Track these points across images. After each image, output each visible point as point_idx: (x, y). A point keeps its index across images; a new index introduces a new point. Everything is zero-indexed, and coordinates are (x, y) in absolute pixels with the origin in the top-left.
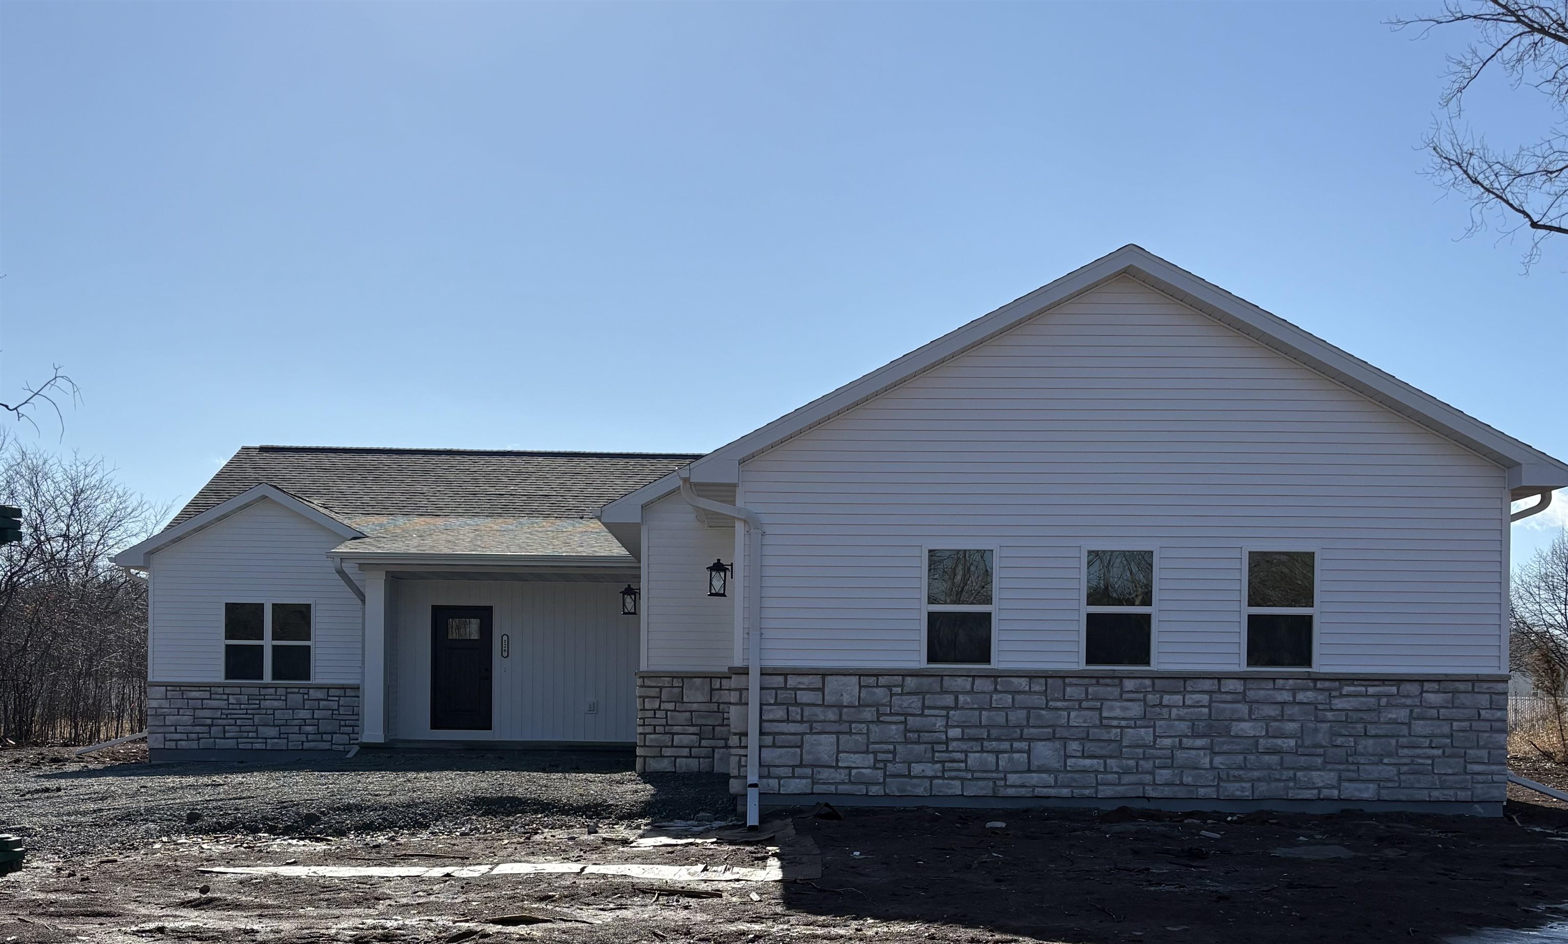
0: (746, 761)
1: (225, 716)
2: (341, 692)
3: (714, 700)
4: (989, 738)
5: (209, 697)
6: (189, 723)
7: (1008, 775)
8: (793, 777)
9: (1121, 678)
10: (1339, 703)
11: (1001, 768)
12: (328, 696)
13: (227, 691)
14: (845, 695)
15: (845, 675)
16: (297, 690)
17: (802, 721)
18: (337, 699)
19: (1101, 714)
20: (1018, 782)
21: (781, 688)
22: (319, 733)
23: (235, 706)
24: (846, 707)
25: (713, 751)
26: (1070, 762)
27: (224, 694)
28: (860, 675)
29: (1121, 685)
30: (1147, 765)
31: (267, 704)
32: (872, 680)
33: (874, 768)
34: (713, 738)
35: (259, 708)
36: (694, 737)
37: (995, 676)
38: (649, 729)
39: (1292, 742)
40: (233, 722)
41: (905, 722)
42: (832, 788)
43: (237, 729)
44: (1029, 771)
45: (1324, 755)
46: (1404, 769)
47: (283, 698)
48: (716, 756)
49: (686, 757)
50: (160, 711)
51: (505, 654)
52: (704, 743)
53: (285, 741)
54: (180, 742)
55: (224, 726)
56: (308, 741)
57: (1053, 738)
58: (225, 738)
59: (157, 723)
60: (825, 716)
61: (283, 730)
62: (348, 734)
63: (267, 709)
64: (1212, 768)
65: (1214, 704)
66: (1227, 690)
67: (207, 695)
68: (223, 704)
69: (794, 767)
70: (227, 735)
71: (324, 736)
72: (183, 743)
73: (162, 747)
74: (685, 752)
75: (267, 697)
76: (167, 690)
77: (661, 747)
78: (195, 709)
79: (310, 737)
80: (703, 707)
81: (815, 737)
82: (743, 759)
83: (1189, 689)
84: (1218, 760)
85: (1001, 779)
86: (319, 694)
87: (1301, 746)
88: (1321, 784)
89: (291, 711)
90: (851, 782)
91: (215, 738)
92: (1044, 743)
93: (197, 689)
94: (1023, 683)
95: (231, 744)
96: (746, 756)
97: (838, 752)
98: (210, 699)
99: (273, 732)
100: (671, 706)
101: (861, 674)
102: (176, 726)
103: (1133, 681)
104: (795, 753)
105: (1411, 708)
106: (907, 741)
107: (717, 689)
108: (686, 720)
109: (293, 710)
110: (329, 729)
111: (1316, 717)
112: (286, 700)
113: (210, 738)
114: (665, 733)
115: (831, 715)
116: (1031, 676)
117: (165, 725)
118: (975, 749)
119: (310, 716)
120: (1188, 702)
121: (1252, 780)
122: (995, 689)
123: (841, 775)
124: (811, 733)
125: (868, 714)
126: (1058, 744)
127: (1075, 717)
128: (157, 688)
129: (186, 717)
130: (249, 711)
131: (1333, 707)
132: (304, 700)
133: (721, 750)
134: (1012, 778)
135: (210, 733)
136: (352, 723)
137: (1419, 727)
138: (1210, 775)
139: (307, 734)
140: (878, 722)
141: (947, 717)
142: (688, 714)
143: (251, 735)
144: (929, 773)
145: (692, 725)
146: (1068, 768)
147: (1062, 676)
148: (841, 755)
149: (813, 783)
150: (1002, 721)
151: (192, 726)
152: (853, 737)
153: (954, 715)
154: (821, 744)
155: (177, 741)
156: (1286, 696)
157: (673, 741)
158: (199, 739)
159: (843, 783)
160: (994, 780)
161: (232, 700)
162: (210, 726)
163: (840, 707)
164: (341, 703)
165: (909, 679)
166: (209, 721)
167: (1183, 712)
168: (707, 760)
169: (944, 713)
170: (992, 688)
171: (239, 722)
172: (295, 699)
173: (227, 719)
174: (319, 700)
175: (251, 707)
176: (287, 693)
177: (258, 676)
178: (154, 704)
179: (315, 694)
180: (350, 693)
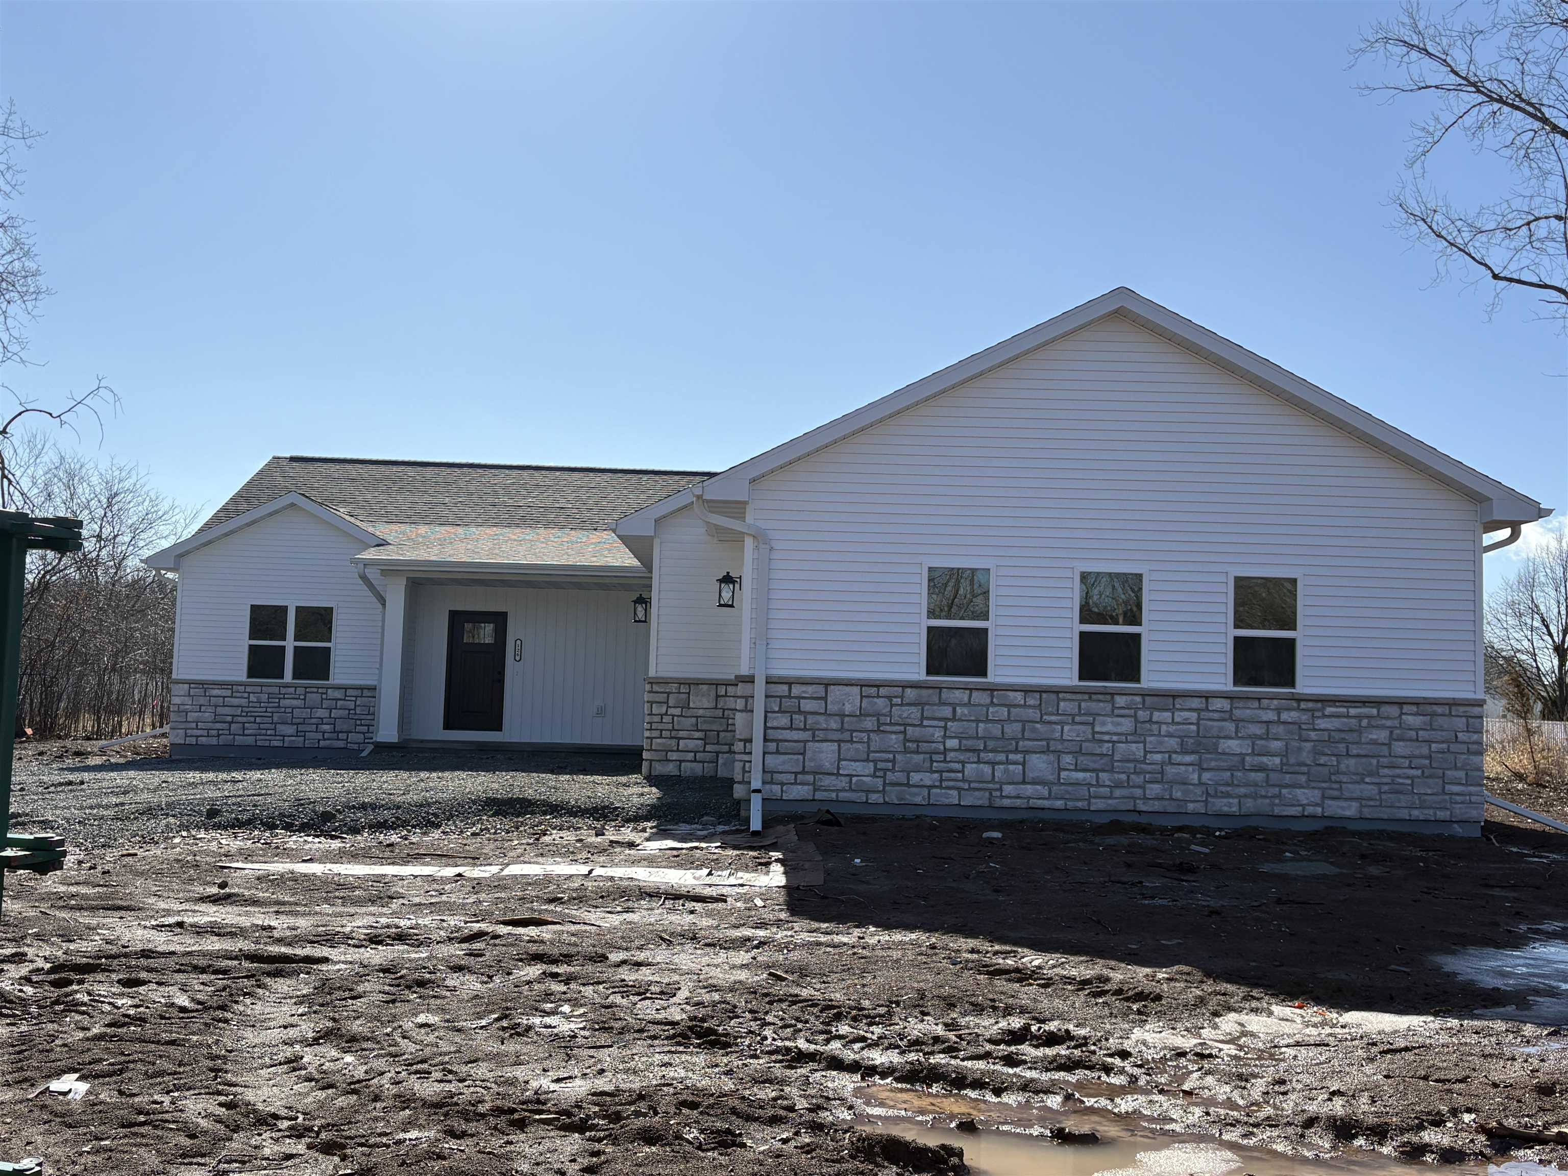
0: (750, 767)
1: (244, 714)
2: (358, 693)
3: (719, 706)
4: (985, 749)
5: (230, 695)
6: (210, 720)
7: (1005, 787)
8: (795, 783)
9: (1112, 694)
10: (1322, 724)
11: (997, 779)
12: (346, 696)
13: (249, 689)
14: (847, 704)
15: (847, 685)
16: (315, 690)
17: (805, 729)
18: (354, 699)
19: (1093, 729)
20: (1013, 794)
21: (785, 697)
22: (335, 732)
23: (255, 705)
24: (848, 716)
25: (717, 756)
26: (1064, 774)
27: (245, 692)
28: (862, 686)
29: (1113, 701)
30: (1136, 779)
31: (287, 702)
32: (873, 691)
33: (874, 776)
34: (718, 743)
35: (279, 707)
36: (700, 742)
37: (991, 689)
38: (656, 734)
39: (1277, 760)
40: (252, 719)
41: (905, 732)
42: (833, 795)
43: (257, 726)
44: (1024, 782)
45: (1308, 773)
46: (1385, 788)
47: (302, 697)
48: (720, 761)
49: (691, 761)
50: (182, 707)
51: (518, 658)
52: (708, 748)
53: (302, 738)
54: (200, 738)
55: (244, 723)
56: (324, 739)
57: (1047, 751)
58: (244, 735)
59: (179, 719)
60: (827, 725)
61: (301, 728)
62: (364, 733)
63: (286, 708)
64: (1201, 783)
65: (1201, 722)
66: (1214, 708)
67: (229, 693)
68: (244, 702)
69: (796, 773)
70: (246, 732)
71: (340, 735)
72: (204, 739)
73: (183, 742)
74: (690, 756)
75: (286, 696)
76: (190, 687)
77: (667, 752)
78: (216, 706)
79: (326, 736)
80: (708, 713)
81: (817, 744)
82: (747, 765)
83: (1178, 706)
84: (1206, 776)
85: (996, 790)
86: (338, 694)
87: (1286, 765)
88: (1305, 802)
89: (309, 710)
90: (851, 790)
91: (235, 735)
92: (1038, 755)
93: (219, 686)
94: (1018, 697)
95: (250, 740)
96: (751, 762)
97: (840, 760)
98: (232, 697)
99: (291, 730)
100: (677, 711)
101: (862, 684)
102: (197, 723)
103: (1124, 697)
104: (798, 760)
105: (1391, 729)
106: (906, 751)
107: (722, 696)
108: (692, 725)
109: (312, 709)
110: (345, 727)
111: (1300, 736)
112: (305, 699)
113: (230, 734)
114: (672, 738)
115: (834, 724)
116: (1027, 690)
117: (186, 722)
118: (972, 760)
119: (327, 715)
120: (1177, 719)
121: (1239, 797)
122: (992, 702)
123: (843, 783)
124: (814, 741)
125: (869, 723)
126: (1052, 757)
127: (1069, 731)
128: (181, 685)
129: (207, 714)
130: (269, 710)
131: (1316, 727)
132: (322, 699)
133: (726, 756)
134: (1008, 789)
135: (230, 729)
136: (367, 722)
137: (1399, 748)
138: (1198, 791)
139: (324, 733)
140: (878, 731)
141: (945, 728)
142: (694, 720)
143: (269, 732)
144: (929, 783)
145: (698, 730)
146: (1062, 781)
147: (1056, 691)
148: (843, 763)
149: (815, 790)
150: (998, 733)
151: (213, 722)
152: (854, 745)
153: (952, 726)
154: (822, 752)
155: (197, 737)
156: (1271, 716)
157: (678, 745)
158: (219, 736)
159: (843, 790)
160: (990, 791)
161: (252, 698)
162: (230, 723)
163: (842, 715)
164: (358, 703)
165: (908, 691)
166: (229, 719)
167: (1172, 728)
168: (711, 765)
169: (942, 724)
170: (988, 701)
171: (258, 720)
172: (314, 698)
173: (246, 716)
174: (337, 700)
175: (271, 705)
176: (306, 692)
177: (279, 675)
178: (177, 701)
179: (333, 694)
180: (367, 693)
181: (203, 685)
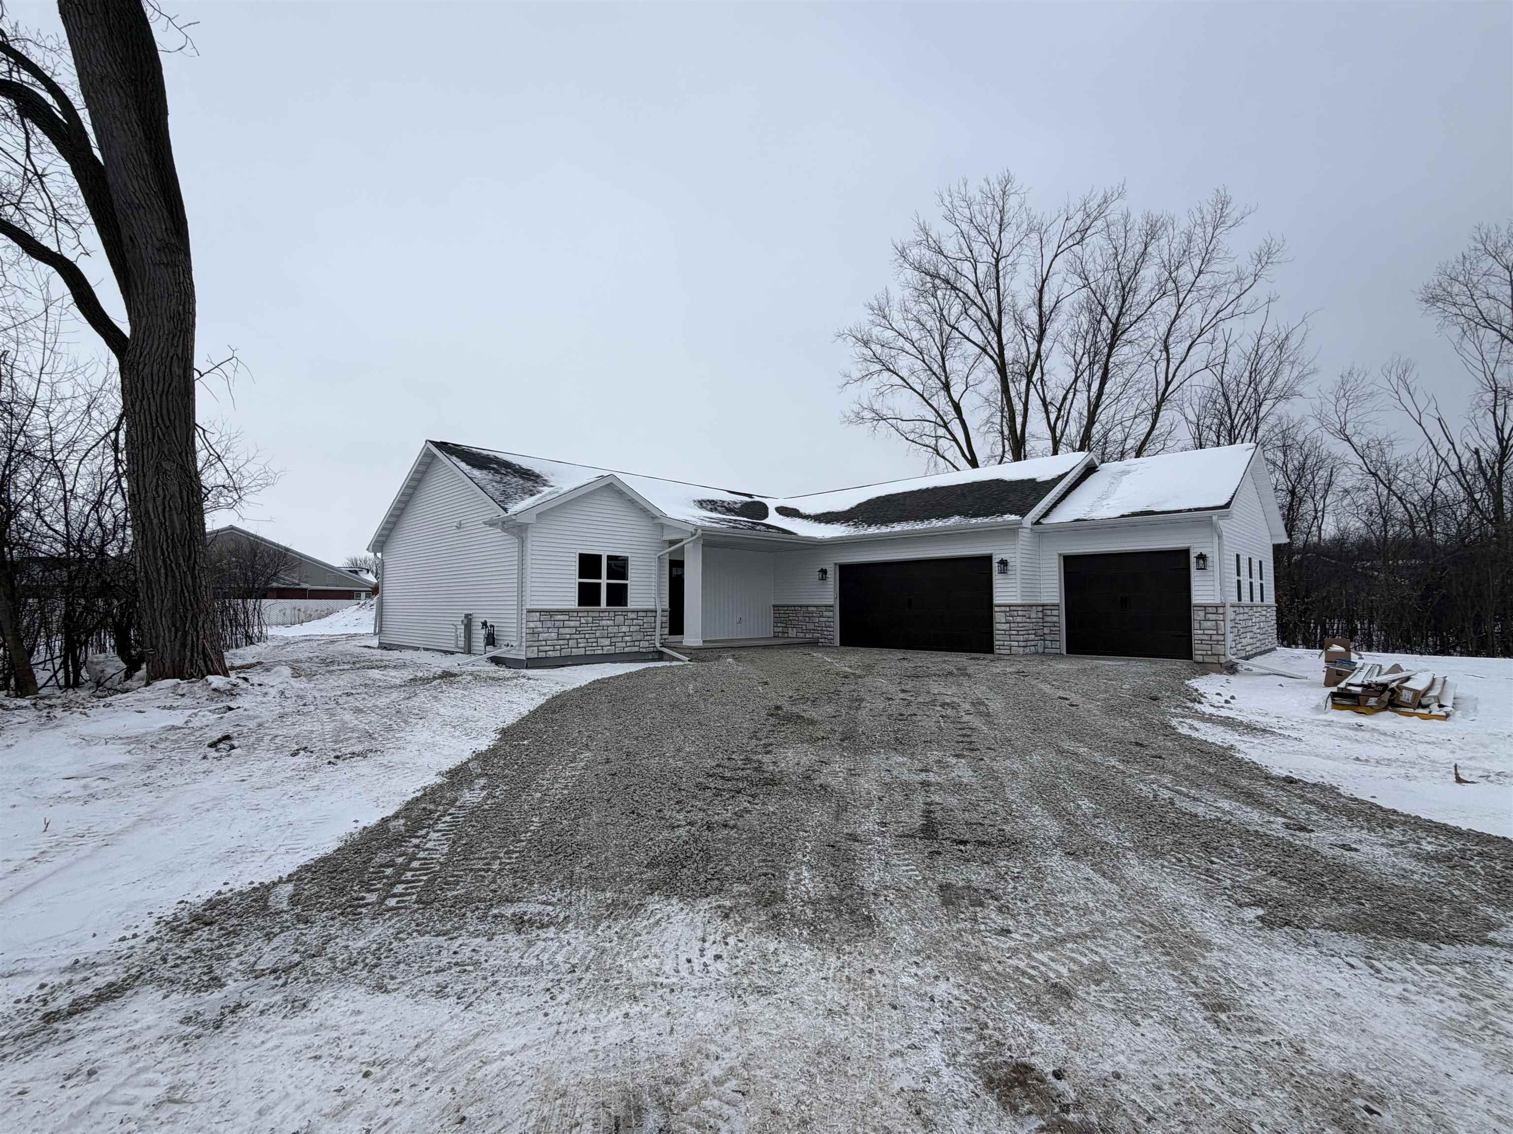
1: (578, 632)
2: (643, 614)
12: (638, 616)
13: (580, 614)
16: (619, 613)
18: (643, 618)
23: (584, 625)
27: (578, 616)
31: (604, 623)
35: (599, 626)
40: (583, 636)
43: (586, 641)
47: (613, 618)
50: (536, 630)
54: (549, 652)
55: (577, 639)
58: (578, 648)
61: (612, 640)
63: (603, 626)
67: (567, 617)
68: (577, 624)
70: (579, 645)
73: (537, 656)
75: (603, 618)
76: (540, 615)
78: (559, 628)
79: (628, 644)
86: (634, 616)
93: (560, 613)
98: (569, 620)
99: (607, 642)
102: (546, 641)
109: (619, 626)
110: (639, 638)
113: (568, 648)
117: (539, 640)
119: (628, 630)
128: (534, 613)
129: (553, 634)
130: (593, 628)
132: (624, 619)
135: (568, 644)
143: (594, 644)
151: (556, 640)
158: (561, 649)
161: (583, 621)
162: (568, 640)
164: (645, 621)
171: (587, 636)
172: (619, 619)
173: (579, 634)
174: (633, 619)
175: (594, 625)
176: (615, 615)
177: (598, 603)
178: (532, 625)
179: (631, 615)
180: (650, 614)
181: (550, 612)
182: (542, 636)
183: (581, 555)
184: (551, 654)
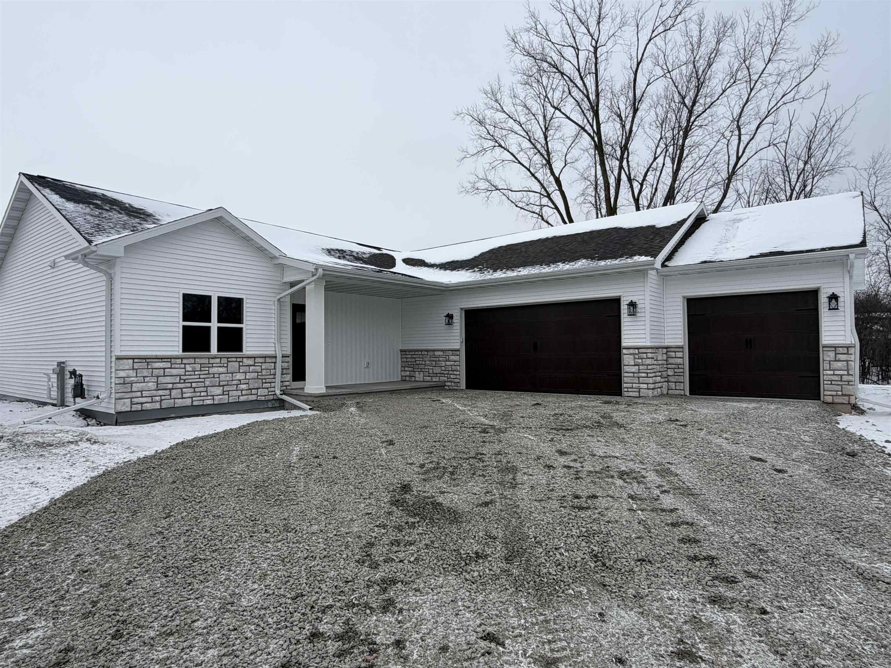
1: (182, 381)
2: (262, 360)
5: (170, 366)
6: (153, 388)
12: (255, 363)
13: (185, 361)
16: (235, 360)
18: (260, 364)
22: (249, 389)
23: (190, 373)
27: (182, 363)
31: (215, 370)
35: (209, 374)
40: (189, 385)
43: (192, 390)
47: (225, 365)
50: (128, 380)
53: (227, 396)
54: (145, 404)
55: (181, 389)
56: (242, 395)
58: (182, 398)
59: (125, 390)
61: (225, 388)
62: (267, 388)
63: (214, 374)
67: (168, 365)
68: (181, 371)
70: (184, 396)
71: (253, 391)
73: (129, 410)
75: (214, 365)
76: (134, 362)
78: (158, 377)
79: (244, 392)
86: (251, 362)
89: (231, 375)
91: (174, 399)
93: (160, 360)
95: (188, 402)
98: (171, 368)
99: (219, 391)
102: (142, 392)
109: (232, 373)
110: (256, 385)
112: (227, 367)
113: (171, 399)
117: (131, 392)
119: (243, 377)
128: (125, 360)
129: (151, 384)
130: (201, 376)
132: (240, 366)
135: (170, 395)
136: (270, 380)
139: (242, 390)
143: (202, 394)
151: (155, 390)
155: (142, 404)
158: (161, 400)
161: (188, 368)
162: (170, 389)
164: (263, 367)
166: (170, 386)
171: (194, 385)
172: (233, 365)
173: (184, 383)
174: (249, 366)
175: (203, 373)
176: (228, 361)
177: (208, 349)
178: (122, 374)
179: (246, 362)
180: (268, 360)
181: (145, 359)
182: (135, 387)
183: (186, 297)
184: (148, 406)
